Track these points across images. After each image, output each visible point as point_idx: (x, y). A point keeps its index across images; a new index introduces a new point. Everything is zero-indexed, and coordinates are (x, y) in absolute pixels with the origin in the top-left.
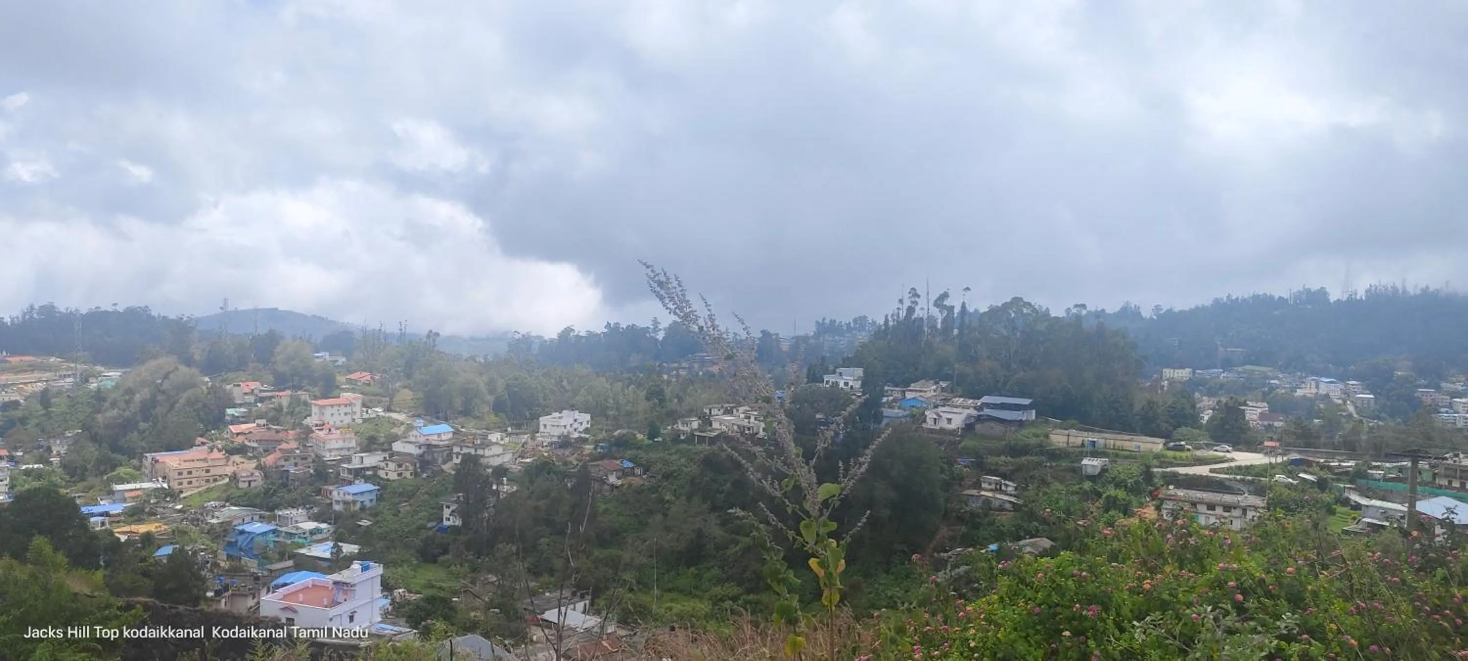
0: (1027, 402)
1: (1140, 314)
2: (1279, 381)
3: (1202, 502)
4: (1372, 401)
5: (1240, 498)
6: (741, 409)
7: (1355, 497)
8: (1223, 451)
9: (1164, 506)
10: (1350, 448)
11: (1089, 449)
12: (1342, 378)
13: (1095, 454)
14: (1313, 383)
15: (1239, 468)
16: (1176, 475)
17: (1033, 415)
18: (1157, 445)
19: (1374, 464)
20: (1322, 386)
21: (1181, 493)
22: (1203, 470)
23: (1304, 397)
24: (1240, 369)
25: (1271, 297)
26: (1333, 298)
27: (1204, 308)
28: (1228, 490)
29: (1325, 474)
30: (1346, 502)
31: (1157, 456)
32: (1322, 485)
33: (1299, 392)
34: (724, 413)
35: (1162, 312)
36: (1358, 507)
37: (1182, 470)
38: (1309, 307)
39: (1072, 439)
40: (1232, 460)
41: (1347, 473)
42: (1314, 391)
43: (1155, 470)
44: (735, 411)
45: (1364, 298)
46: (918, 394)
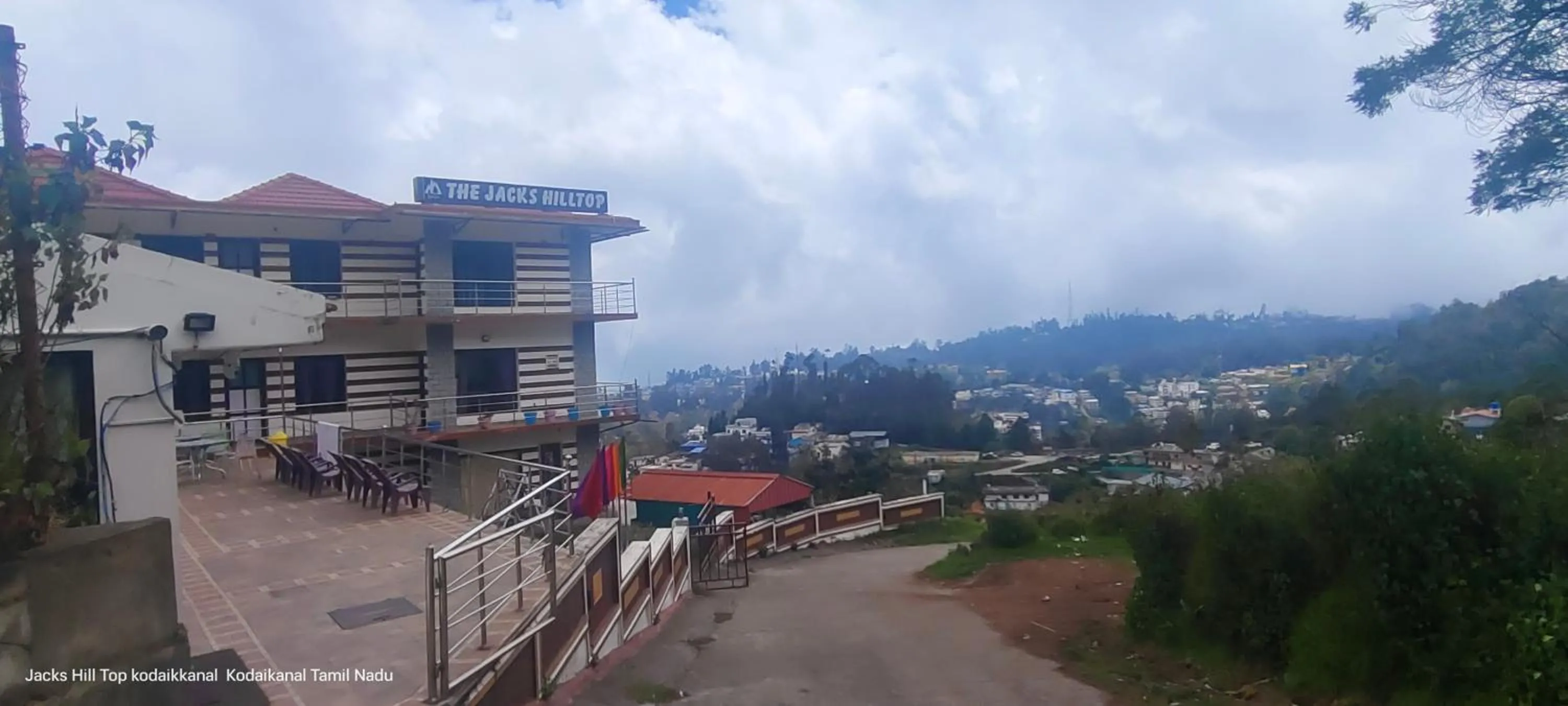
0: (883, 434)
1: (925, 347)
2: (1034, 394)
3: (1010, 494)
4: (1097, 405)
5: (1032, 488)
6: (662, 459)
7: (1103, 480)
8: (1017, 456)
9: (987, 499)
10: (1095, 444)
11: (930, 464)
12: (1075, 389)
13: (936, 467)
14: (1057, 395)
15: (1029, 467)
16: (989, 476)
17: (887, 443)
18: (975, 457)
19: (1112, 455)
20: (1063, 395)
21: (995, 489)
22: (1007, 471)
23: (1051, 405)
24: (1005, 387)
25: (1020, 328)
26: (1062, 327)
27: (973, 339)
28: (1024, 483)
29: (1084, 466)
30: (1097, 483)
31: (977, 464)
32: (1081, 472)
33: (1048, 402)
34: (647, 464)
35: (943, 344)
36: (1105, 485)
37: (994, 473)
38: (1046, 334)
39: (918, 458)
40: (1024, 462)
41: (1096, 463)
42: (1058, 400)
43: (977, 474)
44: (656, 461)
45: (1083, 324)
46: (801, 435)
